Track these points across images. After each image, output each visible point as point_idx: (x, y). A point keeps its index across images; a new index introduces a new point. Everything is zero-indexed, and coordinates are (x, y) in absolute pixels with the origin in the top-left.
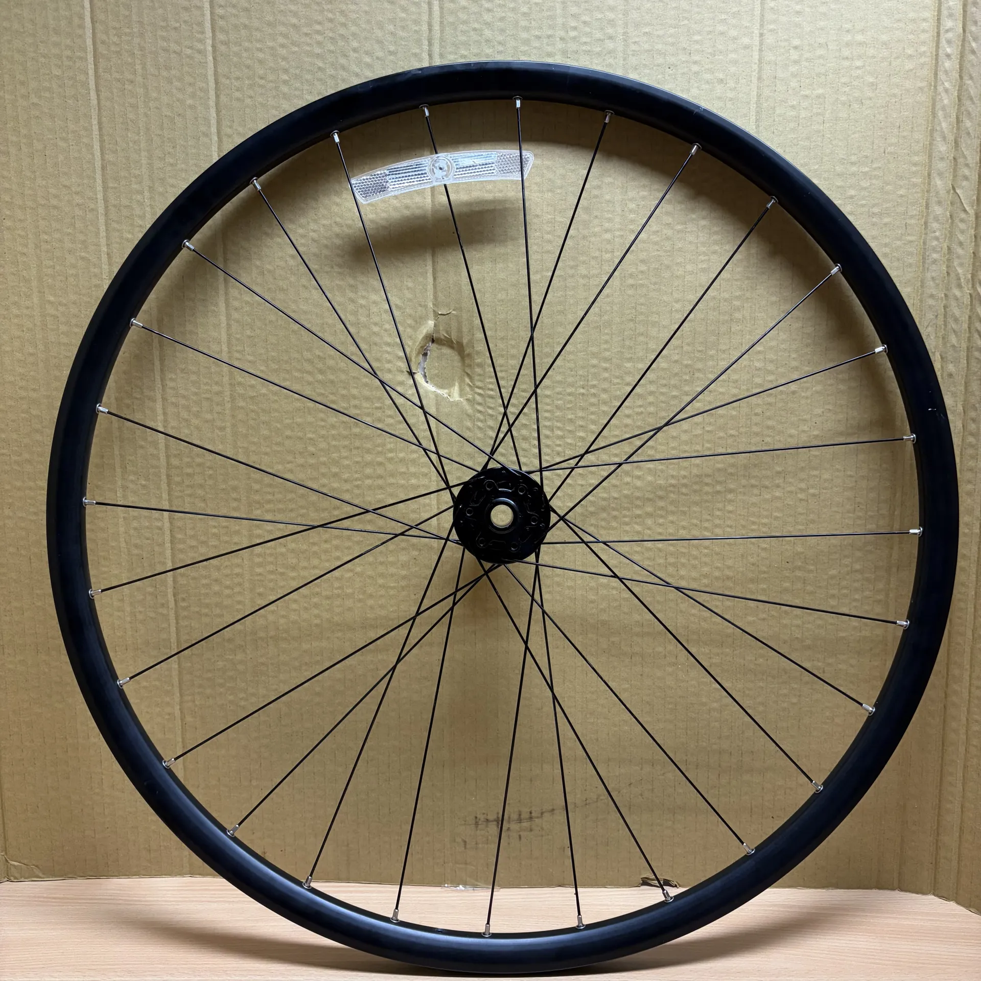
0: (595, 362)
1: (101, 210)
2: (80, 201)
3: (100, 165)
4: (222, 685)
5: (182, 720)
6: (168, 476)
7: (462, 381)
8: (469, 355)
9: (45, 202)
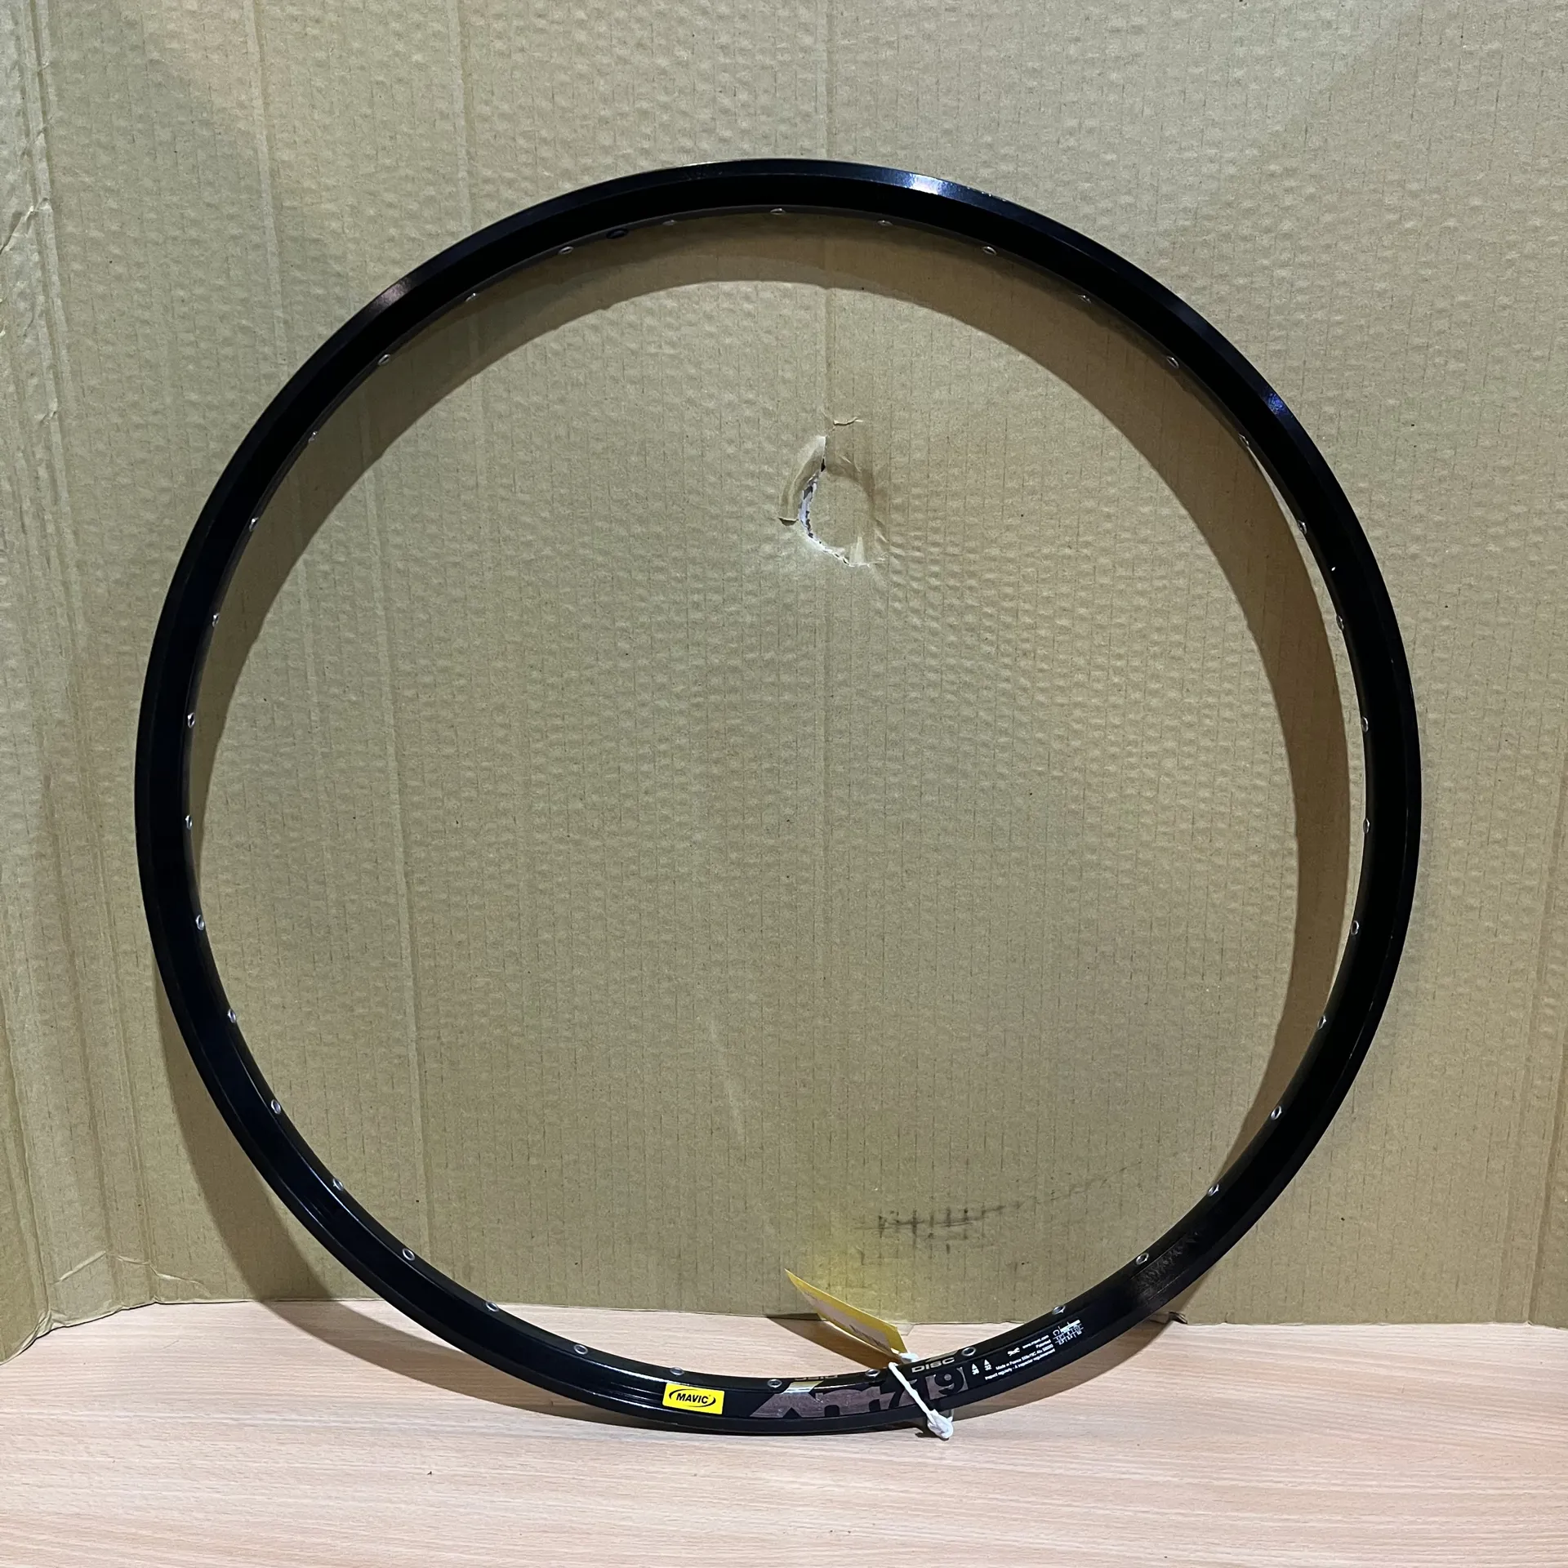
0: (1090, 504)
1: (272, 247)
2: (236, 231)
3: (266, 168)
4: (484, 1014)
5: (419, 1065)
6: (393, 687)
7: (868, 535)
8: (883, 492)
9: (177, 233)
